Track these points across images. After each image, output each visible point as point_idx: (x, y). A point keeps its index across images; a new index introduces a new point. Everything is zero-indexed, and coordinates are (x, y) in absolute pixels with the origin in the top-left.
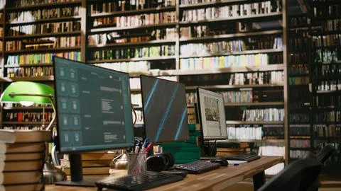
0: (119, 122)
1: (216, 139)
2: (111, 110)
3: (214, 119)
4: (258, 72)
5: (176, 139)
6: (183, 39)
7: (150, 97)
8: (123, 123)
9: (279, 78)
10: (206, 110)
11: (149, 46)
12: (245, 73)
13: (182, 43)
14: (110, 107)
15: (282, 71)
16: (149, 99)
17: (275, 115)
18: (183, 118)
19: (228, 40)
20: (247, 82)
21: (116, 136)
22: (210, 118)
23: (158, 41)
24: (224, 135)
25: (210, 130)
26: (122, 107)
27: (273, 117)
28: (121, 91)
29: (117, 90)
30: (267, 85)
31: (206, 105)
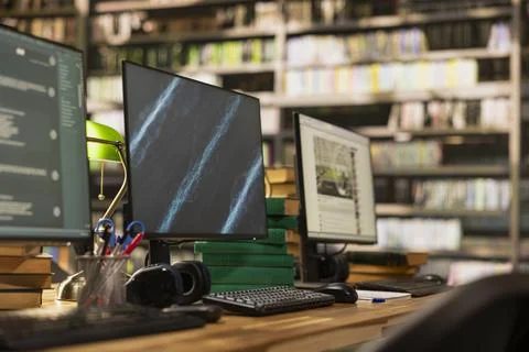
0: (42, 172)
1: (347, 242)
2: (13, 138)
3: (342, 192)
4: (455, 101)
5: (226, 230)
6: (294, 26)
7: (151, 118)
8: (55, 176)
9: (500, 113)
10: (318, 168)
11: (220, 41)
12: (426, 103)
13: (290, 36)
14: (15, 131)
15: (507, 97)
16: (147, 124)
17: (489, 195)
18: (249, 181)
19: (389, 30)
20: (428, 121)
21: (29, 206)
22: (328, 189)
23: (240, 31)
24: (367, 233)
25: (325, 218)
26: (53, 135)
27: (485, 199)
28: (52, 92)
29: (40, 88)
30: (472, 129)
31: (318, 157)
